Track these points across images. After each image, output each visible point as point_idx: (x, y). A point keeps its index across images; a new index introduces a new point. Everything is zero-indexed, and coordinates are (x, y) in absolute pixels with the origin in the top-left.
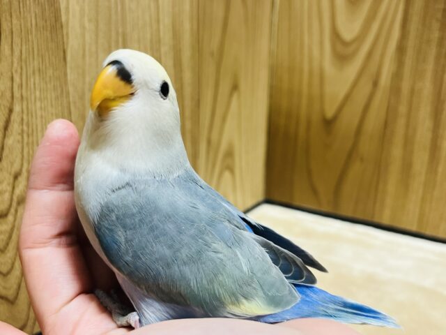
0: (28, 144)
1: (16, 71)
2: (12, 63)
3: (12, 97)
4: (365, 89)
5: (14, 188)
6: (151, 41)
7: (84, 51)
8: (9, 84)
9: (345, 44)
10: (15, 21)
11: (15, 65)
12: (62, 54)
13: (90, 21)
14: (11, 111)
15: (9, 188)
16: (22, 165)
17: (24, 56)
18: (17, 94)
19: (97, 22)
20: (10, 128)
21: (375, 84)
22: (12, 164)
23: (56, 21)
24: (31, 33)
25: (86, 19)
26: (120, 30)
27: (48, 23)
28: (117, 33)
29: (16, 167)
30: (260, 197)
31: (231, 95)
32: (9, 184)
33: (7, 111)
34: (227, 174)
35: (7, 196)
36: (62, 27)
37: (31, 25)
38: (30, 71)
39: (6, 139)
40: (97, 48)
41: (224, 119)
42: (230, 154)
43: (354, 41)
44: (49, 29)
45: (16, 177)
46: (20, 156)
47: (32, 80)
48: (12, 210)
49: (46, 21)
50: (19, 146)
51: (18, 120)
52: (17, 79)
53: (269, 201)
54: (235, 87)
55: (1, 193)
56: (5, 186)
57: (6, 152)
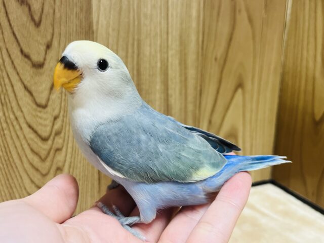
0: (65, 100)
5: (53, 125)
6: (161, 46)
13: (113, 30)
15: (51, 124)
16: (60, 112)
19: (119, 31)
20: (54, 89)
22: (54, 110)
23: (89, 30)
24: (73, 36)
25: (110, 30)
26: (136, 37)
27: (84, 30)
28: (134, 39)
29: (56, 113)
31: (235, 90)
35: (49, 129)
36: (93, 32)
37: (73, 31)
39: (52, 94)
41: (227, 109)
44: (84, 34)
45: (56, 118)
46: (59, 106)
48: (52, 138)
50: (59, 101)
54: (240, 85)
55: (45, 126)
56: (49, 122)
57: (50, 103)
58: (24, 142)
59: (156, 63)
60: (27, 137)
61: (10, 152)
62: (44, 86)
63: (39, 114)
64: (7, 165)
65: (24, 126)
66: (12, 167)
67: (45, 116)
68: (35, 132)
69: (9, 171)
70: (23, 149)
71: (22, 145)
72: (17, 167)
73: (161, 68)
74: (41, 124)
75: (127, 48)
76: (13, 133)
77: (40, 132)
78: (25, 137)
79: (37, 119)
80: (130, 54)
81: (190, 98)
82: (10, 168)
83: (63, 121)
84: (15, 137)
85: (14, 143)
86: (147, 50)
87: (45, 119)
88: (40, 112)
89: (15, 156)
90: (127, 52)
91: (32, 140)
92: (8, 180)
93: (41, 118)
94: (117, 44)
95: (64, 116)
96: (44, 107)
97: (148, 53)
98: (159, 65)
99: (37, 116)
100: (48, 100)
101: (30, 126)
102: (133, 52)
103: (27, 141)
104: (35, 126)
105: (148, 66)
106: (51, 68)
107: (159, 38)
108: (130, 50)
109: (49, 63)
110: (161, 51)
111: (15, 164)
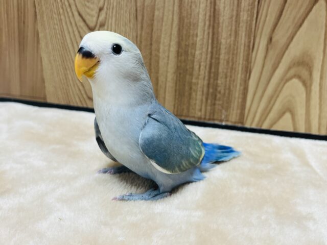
5: (98, 16)
29: (101, 4)
45: (101, 9)
55: (92, 16)
58: (75, 29)
60: (78, 24)
61: (65, 36)
63: (87, 4)
64: (63, 47)
65: (76, 14)
66: (66, 50)
67: (92, 6)
68: (84, 21)
69: (64, 53)
70: (74, 35)
71: (73, 32)
72: (70, 51)
74: (88, 14)
76: (67, 20)
77: (87, 21)
78: (76, 25)
79: (86, 8)
82: (65, 51)
83: (107, 14)
84: (68, 23)
85: (68, 28)
87: (92, 10)
89: (69, 41)
91: (82, 28)
92: (64, 62)
93: (88, 8)
95: (107, 9)
99: (86, 5)
101: (80, 15)
103: (78, 29)
104: (84, 16)
111: (69, 48)
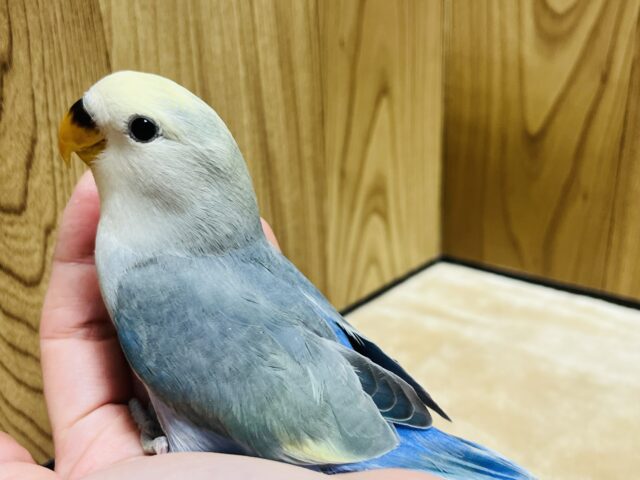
0: (62, 185)
1: (38, 86)
2: (31, 74)
3: (35, 122)
4: (588, 87)
5: (46, 246)
6: (241, 32)
7: (137, 52)
8: (28, 104)
9: (556, 17)
10: (31, 16)
11: (36, 77)
12: (104, 58)
13: (143, 8)
14: (34, 141)
15: (39, 247)
16: (56, 214)
17: (47, 65)
18: (41, 118)
19: (155, 8)
20: (34, 165)
21: (605, 79)
22: (41, 214)
23: (91, 13)
24: (56, 32)
25: (137, 6)
26: (191, 19)
27: (80, 15)
28: (187, 23)
29: (47, 218)
30: (434, 253)
31: (377, 102)
32: (38, 241)
33: (29, 142)
34: (375, 220)
35: (37, 257)
36: (101, 19)
37: (56, 19)
38: (59, 85)
39: (30, 179)
40: (157, 47)
41: (367, 141)
42: (379, 190)
43: (569, 12)
44: (82, 24)
45: (48, 231)
46: (51, 201)
47: (62, 97)
49: (77, 13)
50: (50, 189)
51: (46, 153)
52: (40, 96)
53: (447, 258)
54: (384, 91)
55: (29, 253)
56: (34, 244)
57: (31, 198)
59: (237, 68)
62: (10, 162)
63: (10, 230)
67: (23, 231)
73: (247, 78)
74: (19, 252)
75: (176, 44)
77: (17, 270)
79: (8, 241)
80: (183, 59)
81: (305, 132)
86: (215, 44)
87: (26, 239)
88: (11, 224)
90: (177, 54)
93: (15, 237)
94: (156, 39)
96: (20, 210)
97: (218, 51)
98: (242, 73)
99: (6, 235)
100: (26, 193)
102: (189, 52)
105: (221, 78)
106: (20, 118)
107: (235, 12)
108: (183, 50)
109: (13, 105)
110: (242, 41)
